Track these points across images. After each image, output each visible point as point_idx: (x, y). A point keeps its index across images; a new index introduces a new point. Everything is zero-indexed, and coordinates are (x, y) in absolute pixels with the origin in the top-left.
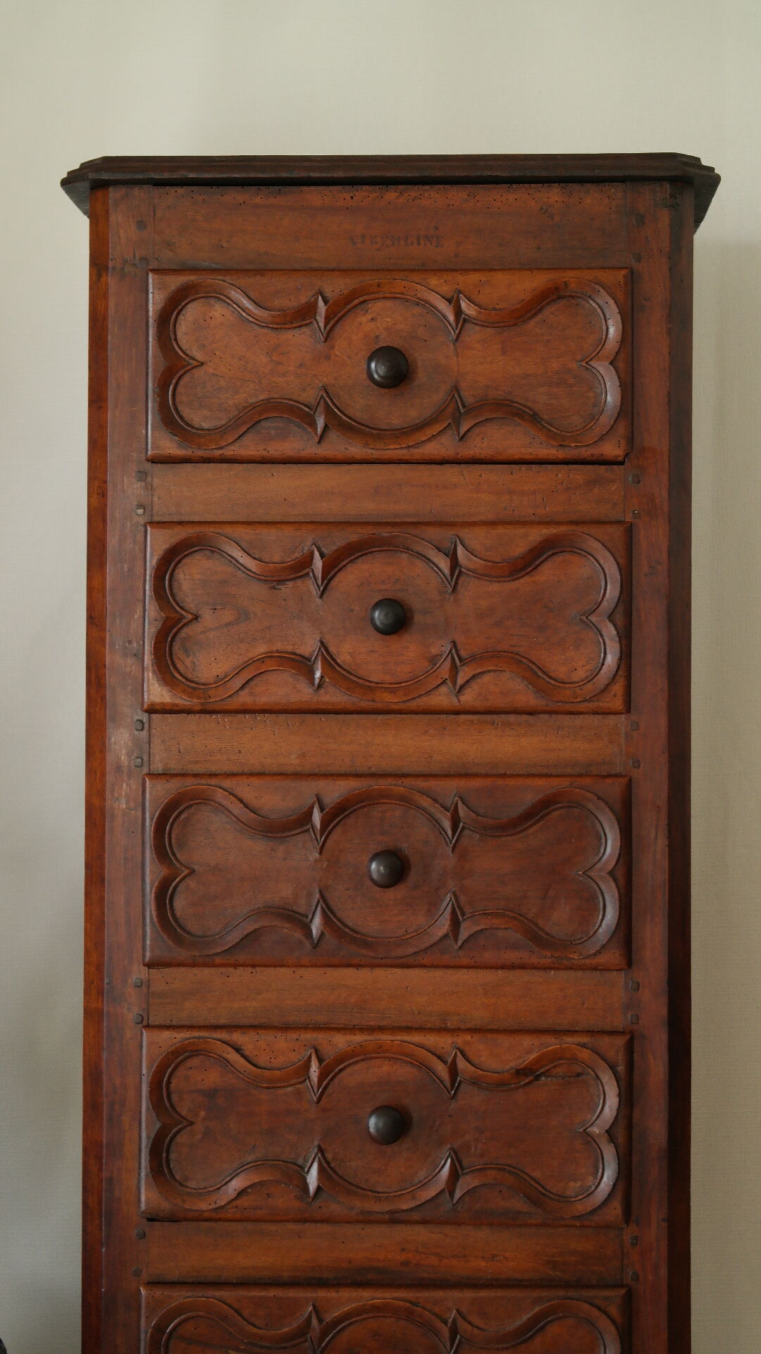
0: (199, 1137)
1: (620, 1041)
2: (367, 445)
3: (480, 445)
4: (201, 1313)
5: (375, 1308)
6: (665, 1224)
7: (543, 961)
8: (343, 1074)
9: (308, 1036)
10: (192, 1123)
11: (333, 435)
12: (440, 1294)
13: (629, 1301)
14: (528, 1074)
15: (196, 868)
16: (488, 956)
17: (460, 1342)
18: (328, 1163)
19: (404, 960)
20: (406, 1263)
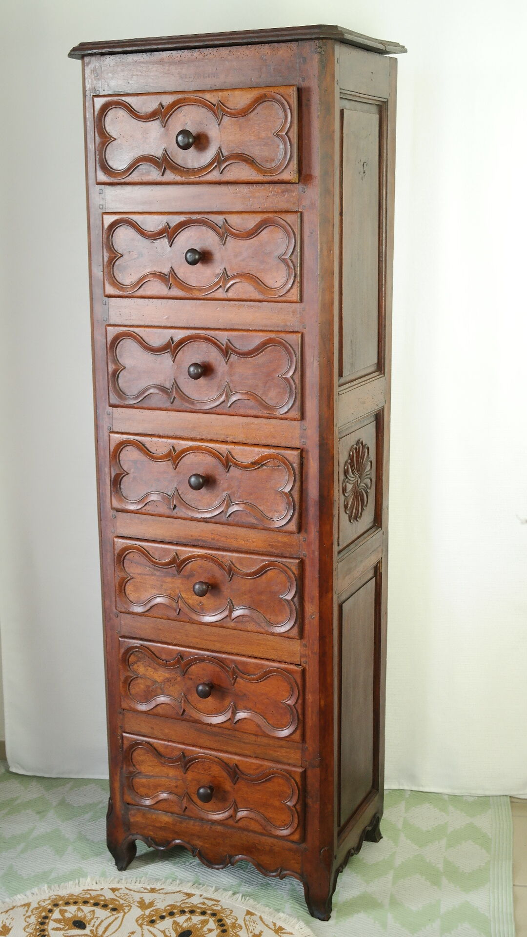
0: (131, 480)
1: (296, 453)
2: (181, 176)
3: (229, 176)
4: (135, 551)
5: (199, 556)
6: (317, 534)
7: (264, 415)
8: (185, 458)
9: (170, 441)
10: (128, 474)
11: (168, 172)
12: (225, 553)
13: (302, 564)
14: (257, 464)
15: (127, 366)
16: (242, 411)
17: (233, 574)
18: (179, 495)
19: (208, 411)
20: (213, 539)
